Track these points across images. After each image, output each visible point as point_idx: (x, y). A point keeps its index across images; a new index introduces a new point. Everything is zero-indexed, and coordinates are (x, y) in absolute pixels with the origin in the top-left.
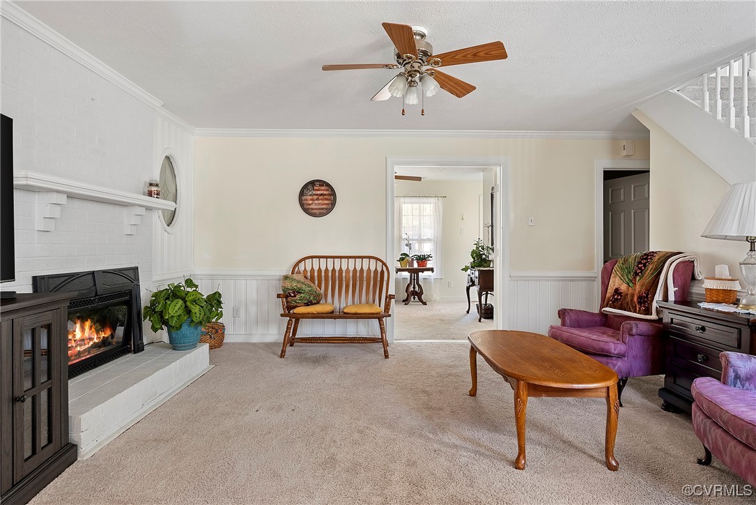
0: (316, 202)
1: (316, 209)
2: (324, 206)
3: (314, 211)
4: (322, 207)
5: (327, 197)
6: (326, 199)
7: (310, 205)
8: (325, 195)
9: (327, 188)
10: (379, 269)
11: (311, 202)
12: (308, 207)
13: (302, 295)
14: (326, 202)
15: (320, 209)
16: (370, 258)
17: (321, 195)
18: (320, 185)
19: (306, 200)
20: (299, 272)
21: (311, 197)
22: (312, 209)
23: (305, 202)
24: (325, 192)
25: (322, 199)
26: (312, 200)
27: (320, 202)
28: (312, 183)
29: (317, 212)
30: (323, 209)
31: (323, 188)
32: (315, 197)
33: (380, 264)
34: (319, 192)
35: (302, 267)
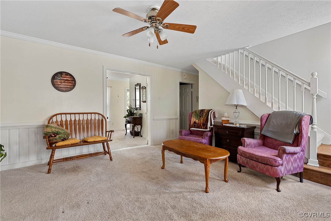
0: (63, 84)
1: (63, 87)
2: (68, 86)
3: (62, 89)
4: (67, 87)
5: (70, 82)
6: (70, 83)
7: (59, 85)
8: (69, 80)
9: (70, 77)
10: (101, 119)
11: (60, 83)
12: (58, 86)
13: (60, 135)
14: (70, 84)
15: (65, 88)
16: (95, 113)
17: (67, 80)
18: (66, 75)
19: (57, 82)
20: (52, 123)
21: (60, 81)
22: (61, 87)
23: (56, 83)
24: (69, 79)
25: (67, 83)
26: (61, 82)
27: (66, 84)
28: (61, 73)
29: (64, 89)
30: (68, 88)
31: (68, 76)
32: (63, 81)
33: (101, 116)
34: (65, 79)
35: (54, 119)
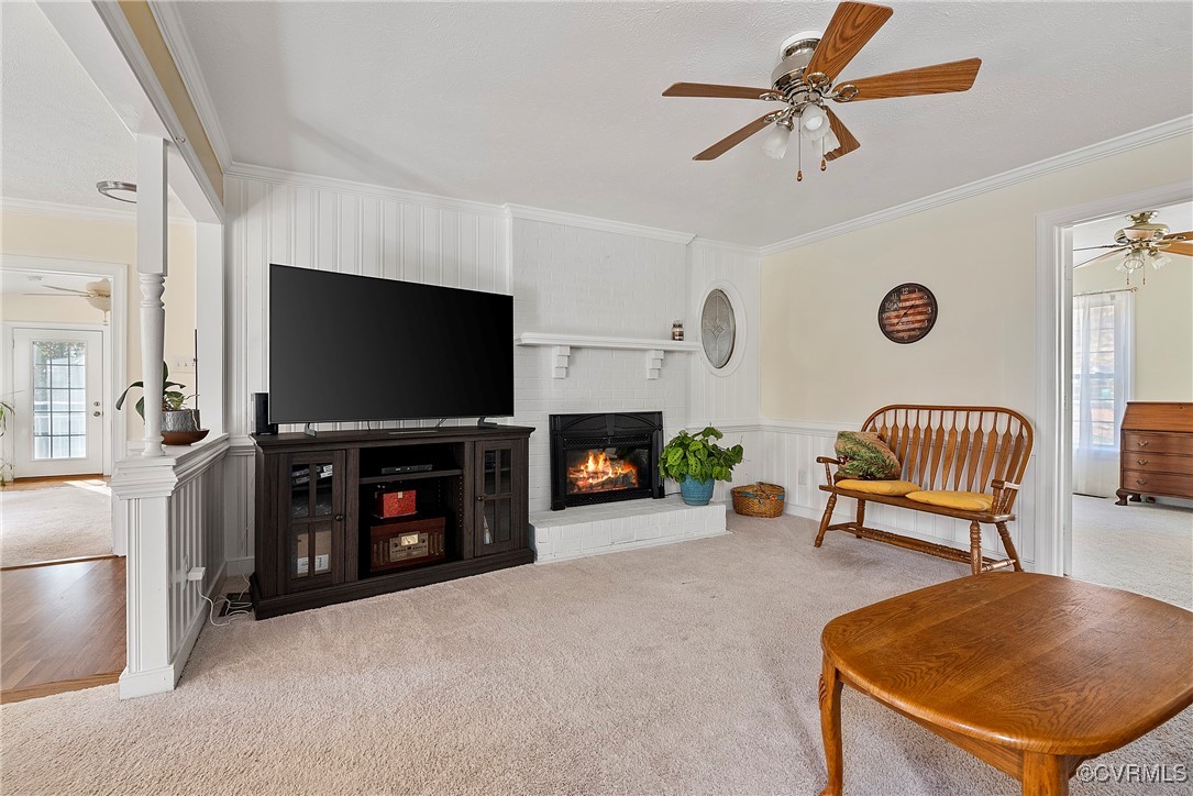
0: (904, 319)
1: (903, 331)
2: (916, 325)
3: (901, 334)
4: (912, 326)
5: (920, 309)
6: (920, 313)
7: (894, 325)
8: (918, 306)
9: (920, 295)
10: (1015, 431)
11: (896, 321)
12: (892, 328)
14: (919, 318)
15: (909, 330)
16: (997, 410)
17: (912, 307)
18: (910, 292)
19: (889, 318)
20: (874, 429)
21: (895, 313)
22: (898, 331)
23: (886, 322)
24: (917, 302)
25: (913, 314)
26: (897, 317)
27: (910, 318)
28: (898, 291)
29: (905, 335)
30: (914, 329)
31: (914, 296)
32: (902, 312)
34: (908, 304)
35: (879, 424)
